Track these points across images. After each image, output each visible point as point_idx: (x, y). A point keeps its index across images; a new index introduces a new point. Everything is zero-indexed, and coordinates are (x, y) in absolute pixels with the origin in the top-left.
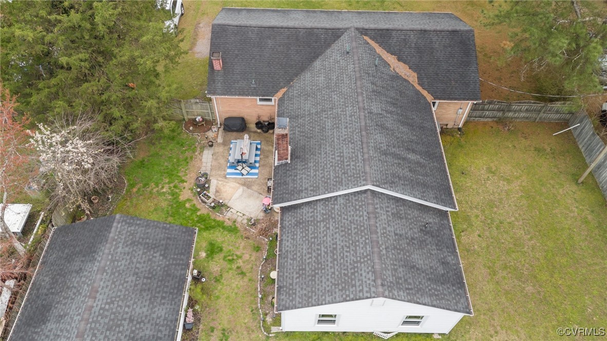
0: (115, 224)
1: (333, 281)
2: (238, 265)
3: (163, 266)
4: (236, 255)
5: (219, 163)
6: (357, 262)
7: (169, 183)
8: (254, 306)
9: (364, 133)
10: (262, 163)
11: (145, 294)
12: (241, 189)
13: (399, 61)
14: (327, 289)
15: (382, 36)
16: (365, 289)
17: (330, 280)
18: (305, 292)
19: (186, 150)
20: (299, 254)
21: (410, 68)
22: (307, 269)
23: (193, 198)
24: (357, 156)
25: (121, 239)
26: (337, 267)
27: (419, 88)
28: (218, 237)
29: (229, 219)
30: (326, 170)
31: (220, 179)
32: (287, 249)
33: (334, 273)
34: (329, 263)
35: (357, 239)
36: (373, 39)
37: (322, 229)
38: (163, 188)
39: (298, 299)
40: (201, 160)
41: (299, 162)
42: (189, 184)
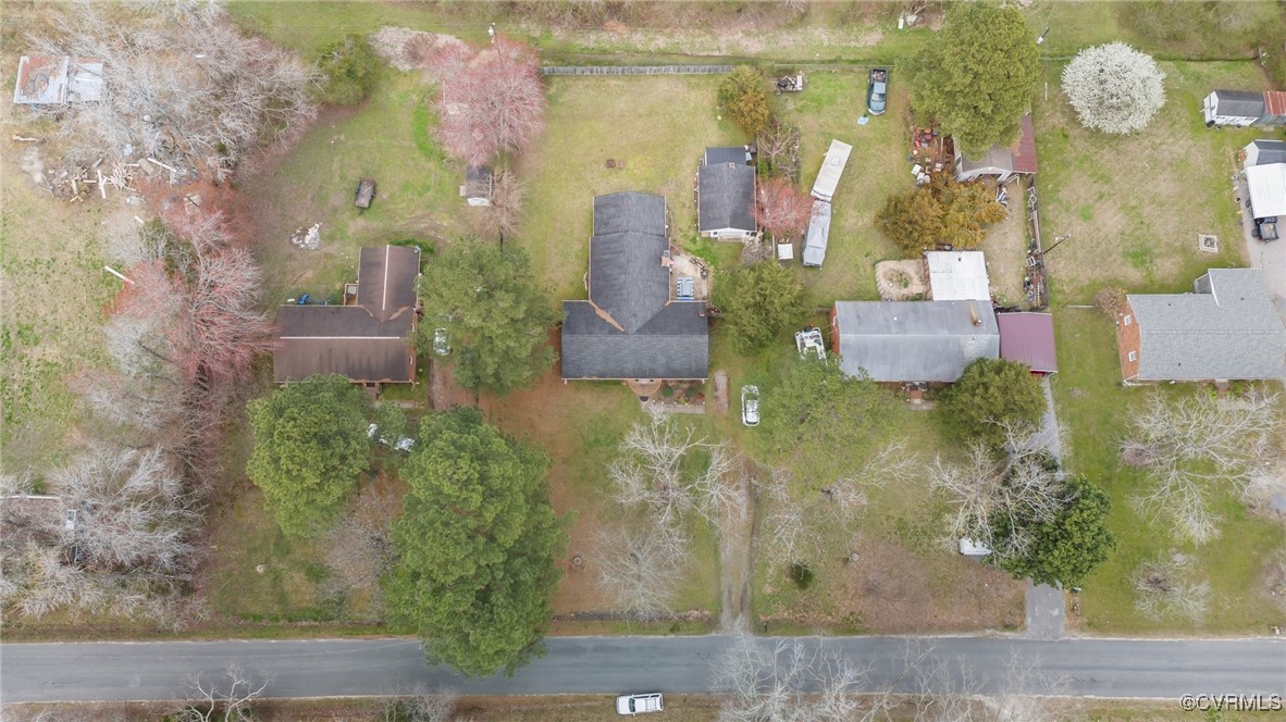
2: (682, 233)
3: (709, 214)
4: (683, 237)
5: (698, 287)
7: (721, 275)
8: (674, 216)
9: (630, 260)
11: (712, 201)
12: (685, 271)
13: (605, 319)
15: (613, 332)
21: (599, 316)
23: (707, 266)
24: (634, 248)
27: (595, 306)
28: (692, 247)
29: (689, 255)
30: (647, 246)
31: (696, 277)
34: (646, 208)
35: (636, 214)
36: (619, 330)
38: (723, 272)
40: (708, 289)
42: (711, 275)
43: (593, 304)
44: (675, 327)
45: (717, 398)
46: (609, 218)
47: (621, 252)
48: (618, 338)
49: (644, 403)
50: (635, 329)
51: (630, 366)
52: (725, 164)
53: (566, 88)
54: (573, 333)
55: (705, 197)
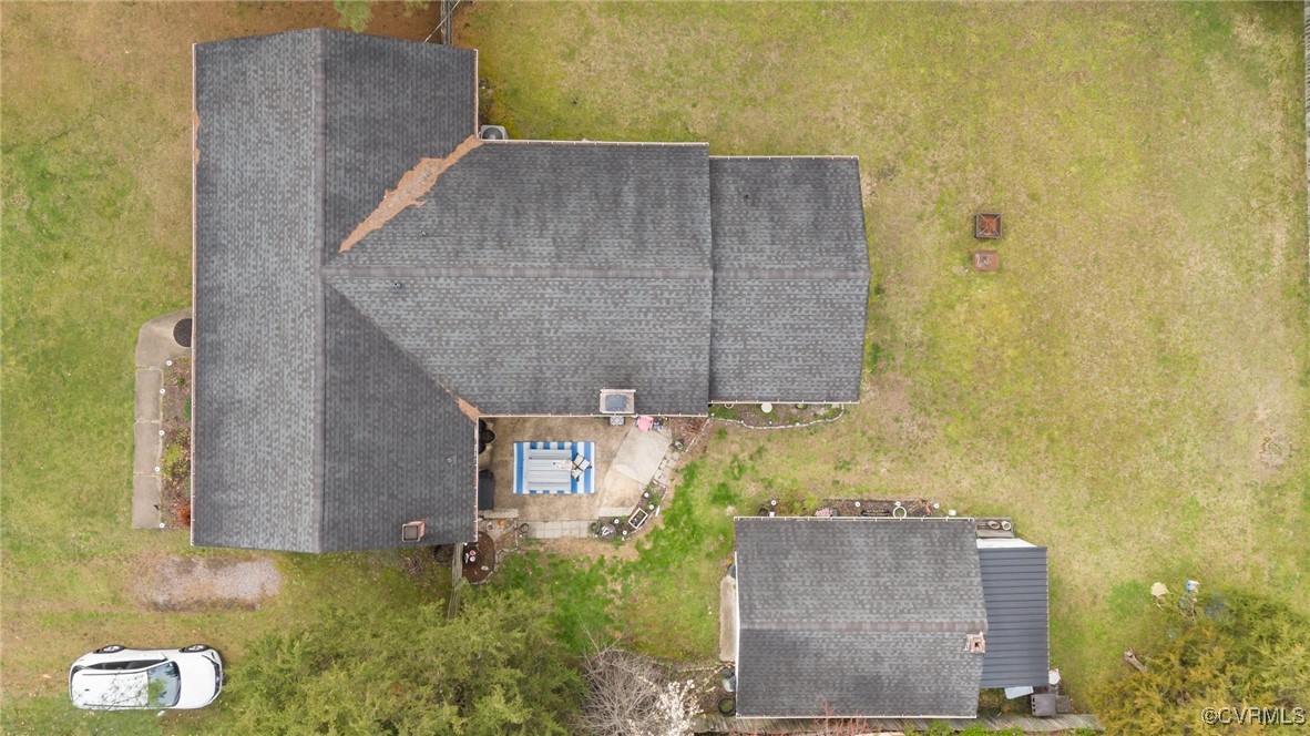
0: (757, 627)
1: (836, 330)
2: (747, 459)
3: (801, 552)
4: (732, 462)
5: (564, 509)
6: (818, 300)
7: (604, 583)
8: (806, 431)
9: (611, 273)
10: (563, 437)
11: (843, 567)
12: (616, 466)
13: (395, 188)
14: (845, 338)
15: (339, 214)
16: (857, 291)
17: (834, 334)
18: (842, 366)
19: (534, 569)
20: (788, 374)
21: (412, 169)
22: (812, 363)
23: (635, 539)
24: (654, 288)
25: (777, 613)
26: (819, 325)
27: (453, 159)
28: (700, 494)
29: (672, 480)
30: (667, 335)
31: (598, 502)
32: (775, 391)
33: (826, 329)
34: (810, 335)
35: (785, 297)
36: (346, 233)
37: (759, 342)
38: (614, 592)
39: (849, 375)
40: (557, 540)
41: (637, 376)
42: (607, 551)
43: (463, 150)
44: (359, 435)
45: (186, 567)
46: (774, 207)
47: (641, 243)
48: (311, 230)
49: (168, 331)
50: (348, 289)
51: (232, 275)
52: (981, 617)
53: (1254, 76)
54: (327, 69)
55: (859, 542)
